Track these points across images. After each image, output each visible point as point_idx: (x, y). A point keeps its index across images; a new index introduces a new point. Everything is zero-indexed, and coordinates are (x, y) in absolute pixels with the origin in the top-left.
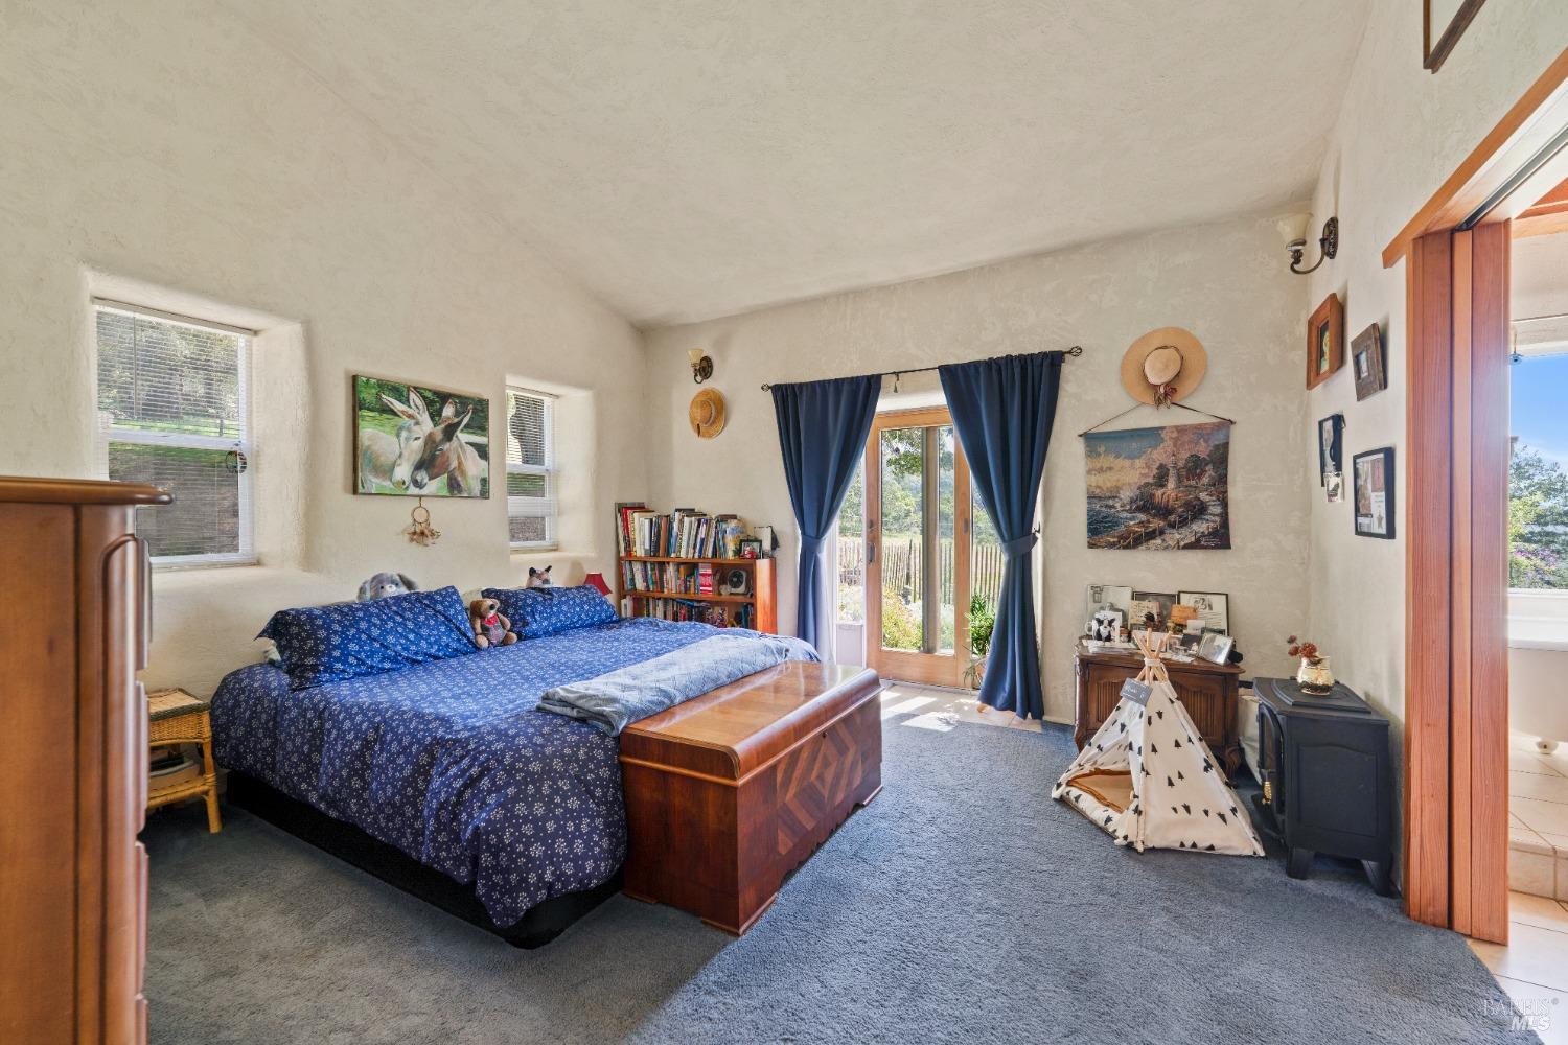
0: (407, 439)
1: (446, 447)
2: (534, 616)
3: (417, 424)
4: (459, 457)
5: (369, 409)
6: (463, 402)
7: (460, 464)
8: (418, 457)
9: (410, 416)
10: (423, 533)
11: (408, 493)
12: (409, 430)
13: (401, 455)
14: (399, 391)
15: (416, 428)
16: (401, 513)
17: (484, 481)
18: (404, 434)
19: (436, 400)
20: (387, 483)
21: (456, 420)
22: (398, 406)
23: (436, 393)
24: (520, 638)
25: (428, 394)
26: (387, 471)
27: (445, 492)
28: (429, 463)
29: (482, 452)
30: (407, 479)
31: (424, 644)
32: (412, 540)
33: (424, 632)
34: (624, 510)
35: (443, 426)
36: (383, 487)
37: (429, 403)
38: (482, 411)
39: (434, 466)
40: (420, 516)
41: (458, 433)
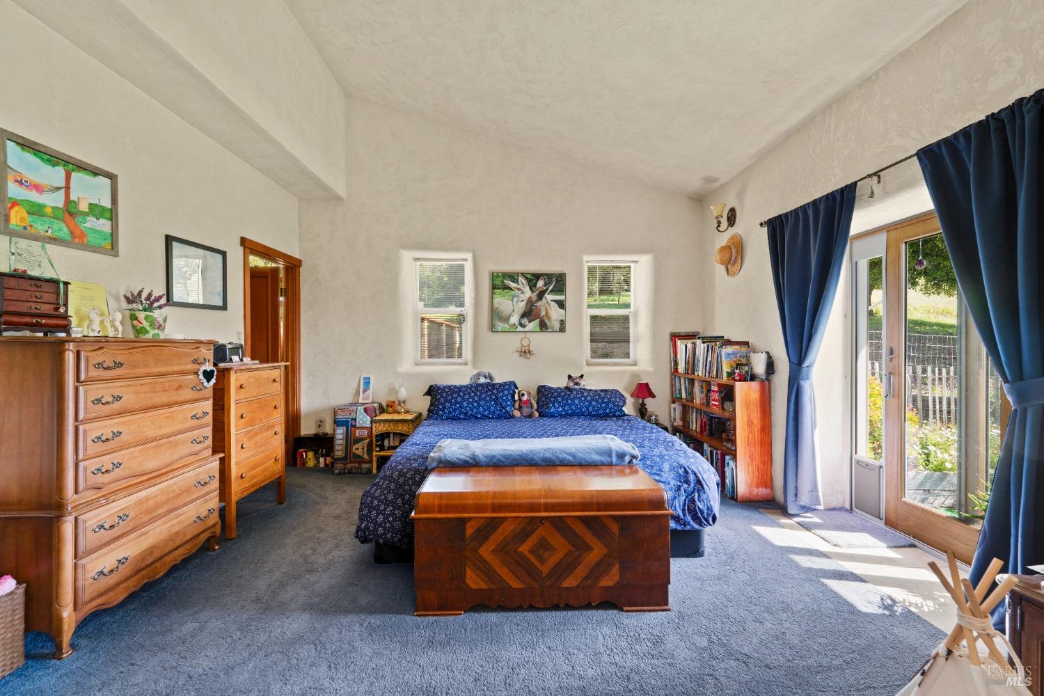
0: (517, 302)
1: (539, 304)
2: (554, 404)
3: (523, 293)
4: (546, 309)
5: (499, 289)
6: (549, 277)
7: (547, 313)
8: (523, 310)
9: (519, 289)
10: (525, 352)
11: (518, 330)
12: (518, 297)
13: (513, 311)
14: (513, 277)
15: (522, 295)
16: (514, 341)
17: (562, 322)
18: (515, 299)
19: (533, 279)
20: (506, 326)
21: (545, 288)
22: (513, 285)
23: (533, 275)
24: (540, 415)
25: (529, 276)
26: (506, 319)
27: (538, 329)
28: (530, 313)
29: (561, 304)
30: (517, 323)
31: (481, 409)
32: (521, 355)
33: (482, 403)
34: (675, 337)
35: (537, 292)
36: (504, 327)
37: (529, 281)
38: (562, 281)
39: (531, 316)
40: (525, 343)
41: (546, 295)
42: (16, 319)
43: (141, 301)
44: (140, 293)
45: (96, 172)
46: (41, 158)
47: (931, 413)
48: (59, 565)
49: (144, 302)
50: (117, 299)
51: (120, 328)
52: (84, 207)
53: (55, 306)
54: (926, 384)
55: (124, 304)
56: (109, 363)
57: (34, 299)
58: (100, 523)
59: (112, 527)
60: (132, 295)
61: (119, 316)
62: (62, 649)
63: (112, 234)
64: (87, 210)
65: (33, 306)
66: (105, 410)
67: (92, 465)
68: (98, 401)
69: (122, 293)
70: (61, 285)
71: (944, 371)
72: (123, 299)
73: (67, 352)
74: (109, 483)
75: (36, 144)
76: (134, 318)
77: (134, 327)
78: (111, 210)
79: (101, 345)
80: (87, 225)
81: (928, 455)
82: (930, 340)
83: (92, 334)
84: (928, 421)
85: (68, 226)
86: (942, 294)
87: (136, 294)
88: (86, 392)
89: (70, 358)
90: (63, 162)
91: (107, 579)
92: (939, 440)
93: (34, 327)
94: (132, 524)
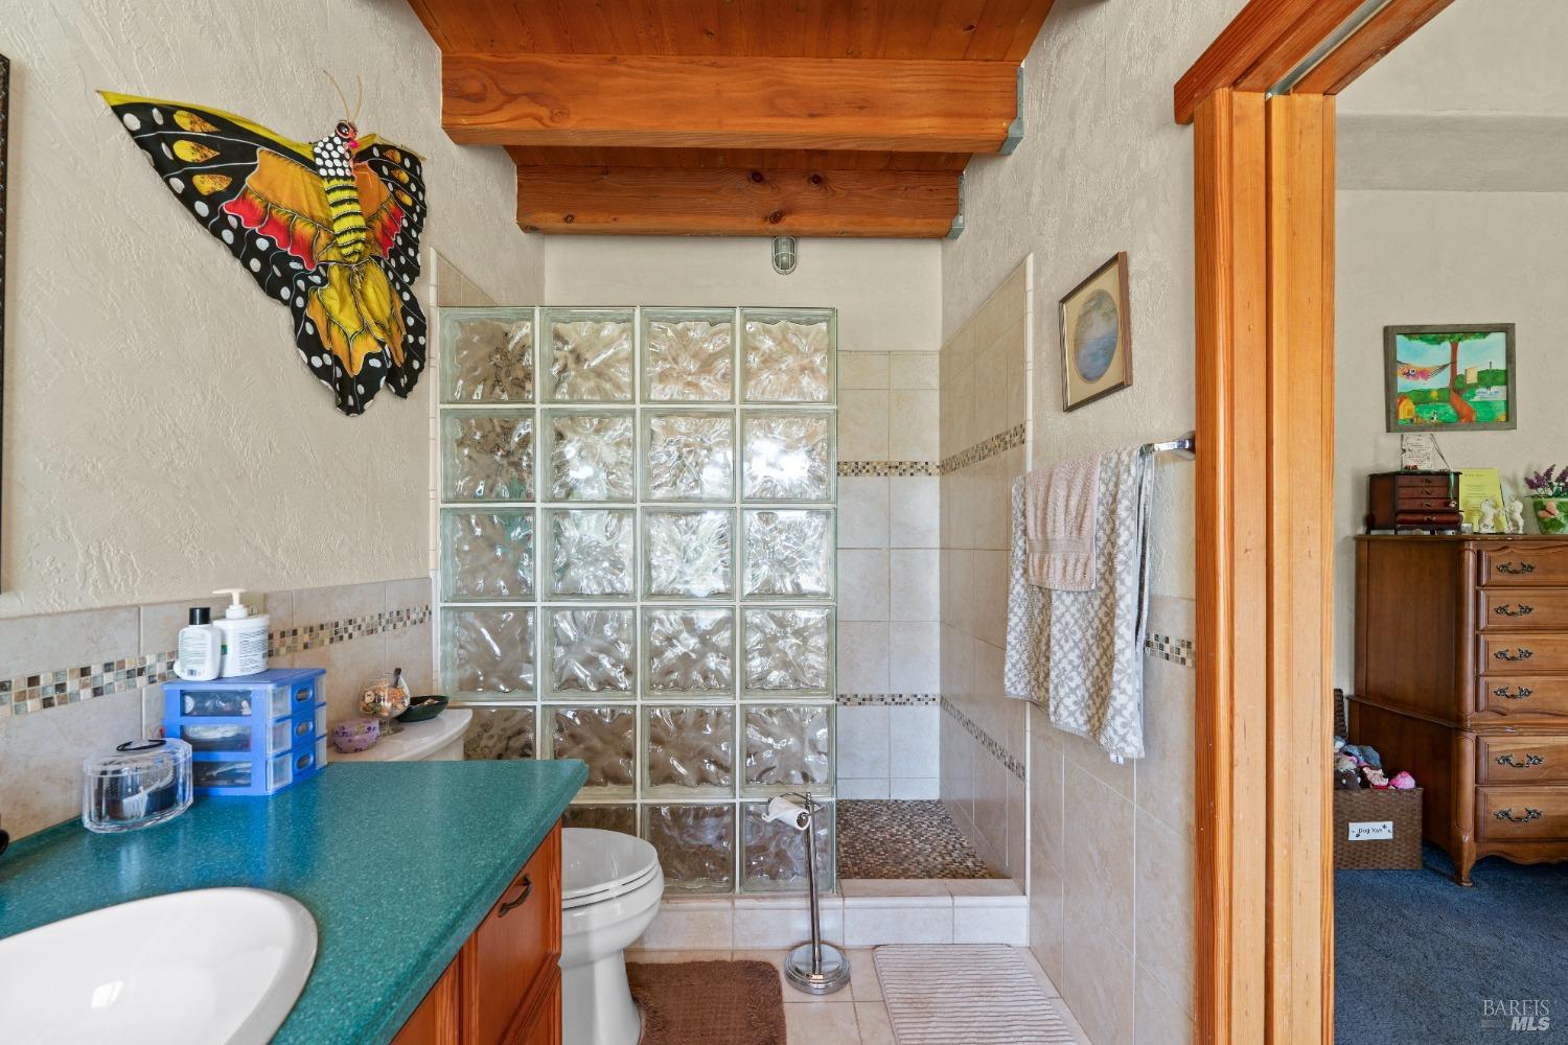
42: (1409, 517)
43: (1551, 484)
44: (1548, 473)
45: (1484, 331)
46: (1428, 341)
48: (1458, 783)
49: (1555, 484)
50: (1514, 484)
51: (1521, 523)
52: (1472, 378)
53: (1445, 501)
55: (1524, 490)
56: (1515, 566)
57: (1425, 496)
58: (1505, 755)
59: (1520, 765)
60: (1538, 477)
61: (1519, 507)
62: (1461, 876)
63: (1507, 402)
64: (1475, 381)
65: (1425, 502)
66: (1510, 622)
67: (1496, 683)
68: (1502, 610)
69: (1521, 476)
70: (1452, 477)
72: (1522, 483)
73: (1466, 552)
74: (1515, 712)
75: (1422, 327)
76: (1539, 506)
77: (1539, 519)
78: (1506, 371)
79: (1506, 543)
80: (1476, 399)
83: (1484, 531)
85: (1454, 406)
87: (1542, 475)
88: (1488, 597)
89: (1470, 558)
90: (1449, 335)
91: (1514, 825)
93: (1423, 525)
94: (1546, 772)
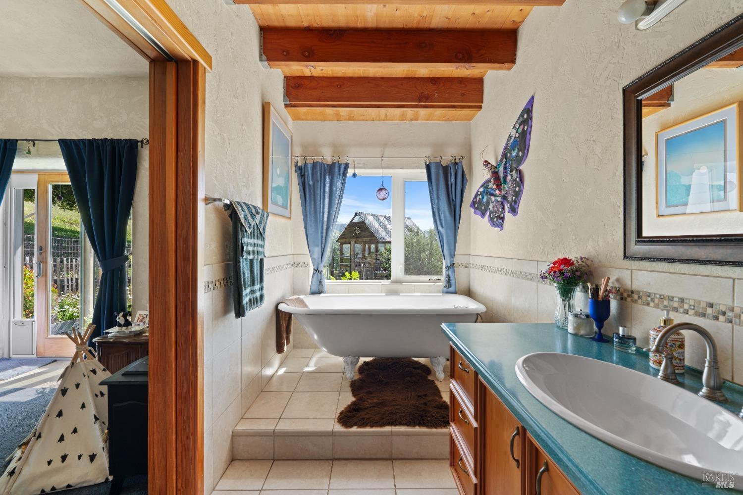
47: (66, 287)
54: (63, 271)
71: (74, 260)
81: (63, 312)
82: (65, 241)
84: (64, 292)
86: (74, 211)
92: (71, 301)
